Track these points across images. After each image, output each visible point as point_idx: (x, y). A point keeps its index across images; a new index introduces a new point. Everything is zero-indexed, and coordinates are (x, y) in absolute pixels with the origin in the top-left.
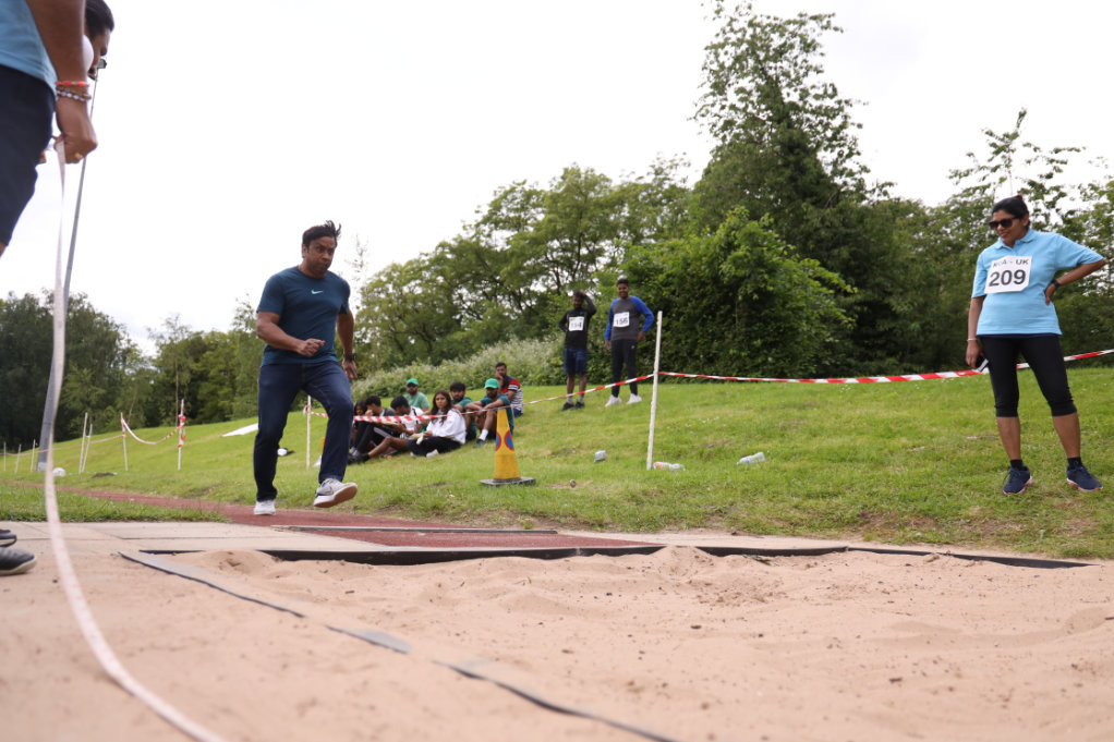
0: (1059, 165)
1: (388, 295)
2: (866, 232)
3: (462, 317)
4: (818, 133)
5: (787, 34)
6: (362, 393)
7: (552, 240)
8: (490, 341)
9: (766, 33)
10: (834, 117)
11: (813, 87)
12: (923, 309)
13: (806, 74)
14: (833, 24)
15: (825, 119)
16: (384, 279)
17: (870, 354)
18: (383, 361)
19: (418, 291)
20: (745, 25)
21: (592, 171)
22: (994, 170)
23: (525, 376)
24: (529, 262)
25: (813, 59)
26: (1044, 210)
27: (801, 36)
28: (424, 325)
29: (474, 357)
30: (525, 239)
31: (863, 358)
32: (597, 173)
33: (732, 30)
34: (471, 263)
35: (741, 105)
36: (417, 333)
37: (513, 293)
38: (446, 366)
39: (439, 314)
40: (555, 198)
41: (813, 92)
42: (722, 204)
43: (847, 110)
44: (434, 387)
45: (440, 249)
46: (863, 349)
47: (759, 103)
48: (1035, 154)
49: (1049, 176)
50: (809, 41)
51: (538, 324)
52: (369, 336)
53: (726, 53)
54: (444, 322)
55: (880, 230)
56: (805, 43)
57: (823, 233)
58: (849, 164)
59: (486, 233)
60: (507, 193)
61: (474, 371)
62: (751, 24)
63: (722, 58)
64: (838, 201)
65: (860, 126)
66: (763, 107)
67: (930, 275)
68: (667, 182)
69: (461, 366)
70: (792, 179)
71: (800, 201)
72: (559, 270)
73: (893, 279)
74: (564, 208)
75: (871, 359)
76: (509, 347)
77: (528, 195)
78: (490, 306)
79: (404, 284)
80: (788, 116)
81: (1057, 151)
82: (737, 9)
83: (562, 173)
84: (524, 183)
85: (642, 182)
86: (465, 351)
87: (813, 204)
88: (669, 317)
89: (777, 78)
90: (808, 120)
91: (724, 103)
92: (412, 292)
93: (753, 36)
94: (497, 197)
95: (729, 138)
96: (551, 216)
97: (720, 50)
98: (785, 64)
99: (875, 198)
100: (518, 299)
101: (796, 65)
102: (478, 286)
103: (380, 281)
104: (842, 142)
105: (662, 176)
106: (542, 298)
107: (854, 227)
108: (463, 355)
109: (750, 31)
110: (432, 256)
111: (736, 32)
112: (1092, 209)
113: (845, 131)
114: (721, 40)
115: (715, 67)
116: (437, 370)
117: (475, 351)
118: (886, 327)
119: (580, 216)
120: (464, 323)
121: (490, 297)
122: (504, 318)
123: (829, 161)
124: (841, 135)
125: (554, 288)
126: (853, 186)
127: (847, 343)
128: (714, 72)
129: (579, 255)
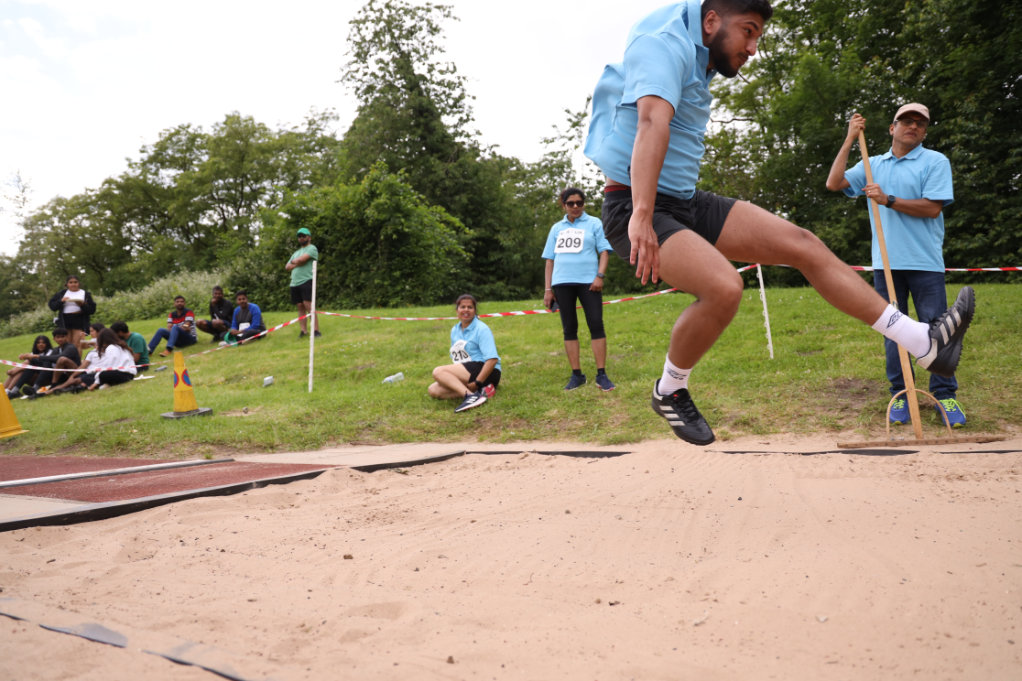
1: (53, 228)
2: (480, 182)
3: (132, 248)
4: (442, 101)
5: (416, 18)
6: (31, 324)
7: (216, 180)
8: (161, 274)
9: (399, 15)
10: (454, 89)
11: (438, 63)
12: (522, 244)
13: (432, 52)
14: (453, 14)
15: (447, 90)
16: (48, 212)
17: (485, 278)
19: (86, 223)
20: (383, 7)
21: (251, 119)
23: (197, 305)
24: (196, 199)
25: (437, 40)
27: (428, 21)
28: (94, 257)
29: (147, 288)
30: (192, 179)
31: (479, 282)
32: (257, 121)
33: (372, 9)
34: (137, 201)
35: (380, 73)
37: (182, 227)
38: (119, 297)
39: (108, 246)
40: (218, 142)
41: (437, 67)
42: (366, 155)
43: (465, 84)
44: (108, 316)
45: (106, 186)
46: (479, 275)
47: (396, 73)
50: (434, 26)
51: (207, 257)
52: (35, 266)
53: (367, 28)
54: (114, 254)
55: (491, 181)
56: (431, 27)
57: (447, 183)
58: (466, 127)
59: (153, 171)
60: (172, 135)
61: (148, 302)
62: (388, 6)
63: (363, 32)
64: (458, 157)
65: (474, 98)
66: (398, 76)
67: (527, 218)
68: (319, 132)
69: (134, 297)
70: (423, 137)
71: (428, 156)
72: (224, 207)
73: (500, 220)
74: (227, 151)
75: (485, 283)
76: (180, 278)
77: (193, 138)
78: (159, 239)
79: (71, 218)
80: (418, 86)
83: (224, 119)
84: (188, 127)
85: (297, 131)
86: (135, 282)
87: (439, 158)
88: (324, 252)
89: (409, 53)
90: (434, 90)
91: (366, 70)
92: (79, 226)
93: (389, 16)
94: (162, 139)
95: (370, 100)
96: (215, 159)
97: (361, 25)
98: (415, 42)
99: (487, 156)
100: (187, 232)
101: (423, 44)
102: (147, 220)
103: (44, 214)
104: (461, 109)
105: (314, 127)
107: (470, 178)
108: (136, 287)
109: (386, 12)
110: (98, 193)
111: (375, 12)
113: (463, 101)
114: (362, 16)
115: (358, 39)
116: (110, 301)
117: (147, 283)
118: (496, 258)
119: (242, 159)
120: (134, 254)
121: (159, 230)
122: (175, 249)
123: (451, 124)
124: (460, 104)
125: (220, 222)
126: (470, 145)
127: (466, 270)
128: (357, 43)
129: (242, 193)
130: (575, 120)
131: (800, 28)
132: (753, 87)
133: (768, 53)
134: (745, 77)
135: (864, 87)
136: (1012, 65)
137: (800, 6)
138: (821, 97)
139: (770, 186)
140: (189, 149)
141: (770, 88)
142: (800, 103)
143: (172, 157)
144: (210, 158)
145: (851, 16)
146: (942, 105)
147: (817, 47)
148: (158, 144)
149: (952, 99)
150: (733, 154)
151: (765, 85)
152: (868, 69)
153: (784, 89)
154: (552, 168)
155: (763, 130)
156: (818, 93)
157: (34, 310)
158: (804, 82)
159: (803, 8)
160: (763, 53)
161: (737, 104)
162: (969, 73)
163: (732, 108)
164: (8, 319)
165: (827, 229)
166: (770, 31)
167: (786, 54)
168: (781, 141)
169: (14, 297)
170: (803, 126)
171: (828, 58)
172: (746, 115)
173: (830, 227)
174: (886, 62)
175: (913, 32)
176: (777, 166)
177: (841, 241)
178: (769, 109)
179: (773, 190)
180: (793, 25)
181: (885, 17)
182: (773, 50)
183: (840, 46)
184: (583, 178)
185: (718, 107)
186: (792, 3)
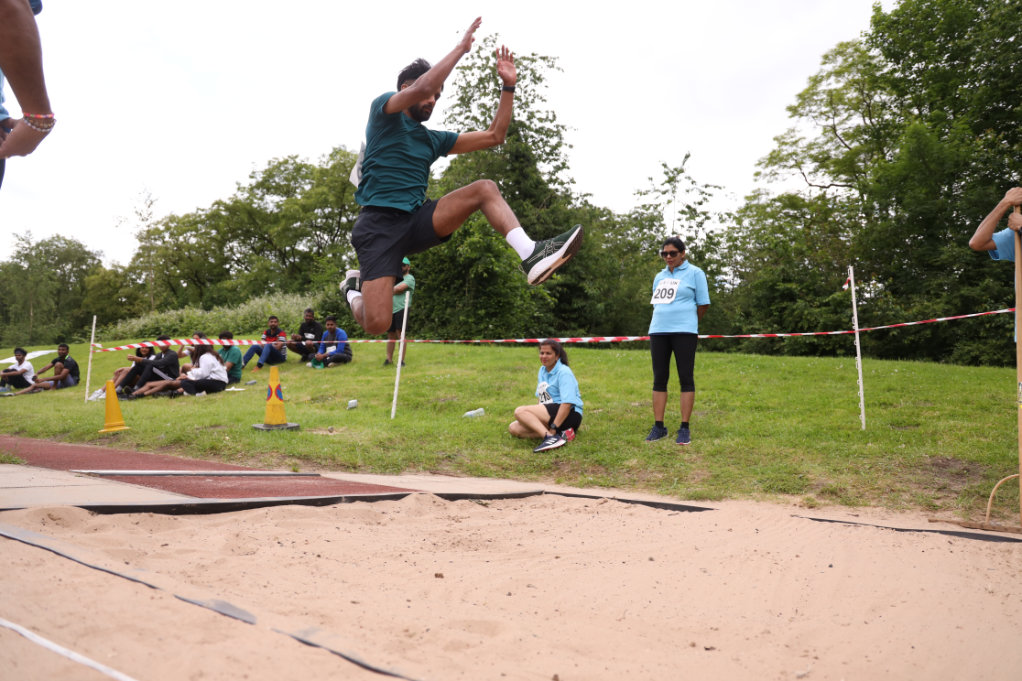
0: (707, 197)
1: (164, 242)
3: (231, 267)
4: (539, 148)
5: (521, 67)
6: (135, 330)
7: (317, 208)
8: (256, 293)
10: (552, 136)
11: (538, 111)
12: (606, 293)
13: (533, 101)
15: (544, 137)
16: (162, 228)
18: (158, 303)
19: (193, 240)
20: (490, 55)
22: (664, 193)
23: (287, 326)
24: (295, 225)
25: (539, 88)
26: (695, 228)
27: (532, 70)
28: (197, 272)
29: (242, 305)
30: (297, 204)
33: (479, 57)
34: (242, 222)
35: (482, 119)
36: (189, 277)
37: (280, 251)
38: (217, 312)
39: (210, 263)
40: (323, 172)
41: (538, 115)
43: (563, 133)
44: (205, 328)
45: (216, 207)
46: (561, 321)
48: (692, 186)
49: (700, 203)
50: (537, 75)
51: (300, 281)
52: (143, 277)
53: (473, 75)
54: (216, 271)
56: (535, 76)
57: (537, 228)
58: (562, 175)
59: (258, 196)
60: (280, 164)
61: (242, 318)
62: (495, 54)
63: (469, 78)
64: (550, 203)
65: (571, 146)
67: (614, 267)
69: (230, 313)
70: (517, 182)
71: (522, 200)
72: (322, 235)
73: (587, 268)
74: (331, 182)
76: (273, 299)
77: (298, 168)
78: (257, 261)
79: (181, 235)
80: (518, 132)
81: (706, 186)
82: (485, 41)
83: (331, 151)
84: (296, 157)
86: (232, 299)
87: (532, 203)
90: (532, 137)
91: (468, 114)
92: (187, 242)
94: (271, 167)
96: (320, 190)
97: (467, 72)
99: (578, 204)
100: (283, 256)
101: (526, 92)
102: (248, 241)
103: (157, 229)
104: (554, 157)
106: (305, 256)
107: (561, 225)
108: (232, 304)
109: (493, 61)
110: (209, 212)
112: (726, 229)
113: (560, 149)
115: (464, 84)
116: (208, 315)
117: (243, 300)
118: (580, 305)
119: (344, 191)
120: (232, 272)
121: (258, 251)
122: (271, 271)
123: (546, 171)
124: (557, 151)
125: (315, 249)
126: (562, 192)
127: (549, 315)
128: (462, 88)
129: (339, 223)
130: (671, 175)
131: (906, 97)
132: (855, 153)
133: (873, 120)
134: (847, 143)
135: (974, 160)
137: (912, 74)
138: (927, 167)
139: (866, 255)
140: (294, 179)
141: (872, 156)
142: (904, 173)
143: (278, 184)
144: (312, 188)
145: (966, 86)
147: (926, 116)
148: (266, 171)
150: (831, 219)
151: (867, 152)
152: (980, 142)
153: (888, 158)
154: (642, 220)
155: (863, 197)
156: (924, 163)
157: (139, 317)
158: (910, 152)
159: (914, 76)
160: (867, 119)
161: (837, 168)
163: (833, 173)
164: (115, 324)
165: (926, 303)
166: (877, 98)
167: (894, 121)
168: (881, 210)
169: (122, 304)
170: (906, 196)
171: (937, 129)
172: (846, 181)
173: (929, 301)
174: (1001, 136)
176: (875, 235)
178: (870, 177)
179: (870, 258)
180: (902, 93)
181: (1003, 89)
182: (879, 116)
183: (952, 117)
184: (673, 233)
185: (816, 171)
186: (903, 71)
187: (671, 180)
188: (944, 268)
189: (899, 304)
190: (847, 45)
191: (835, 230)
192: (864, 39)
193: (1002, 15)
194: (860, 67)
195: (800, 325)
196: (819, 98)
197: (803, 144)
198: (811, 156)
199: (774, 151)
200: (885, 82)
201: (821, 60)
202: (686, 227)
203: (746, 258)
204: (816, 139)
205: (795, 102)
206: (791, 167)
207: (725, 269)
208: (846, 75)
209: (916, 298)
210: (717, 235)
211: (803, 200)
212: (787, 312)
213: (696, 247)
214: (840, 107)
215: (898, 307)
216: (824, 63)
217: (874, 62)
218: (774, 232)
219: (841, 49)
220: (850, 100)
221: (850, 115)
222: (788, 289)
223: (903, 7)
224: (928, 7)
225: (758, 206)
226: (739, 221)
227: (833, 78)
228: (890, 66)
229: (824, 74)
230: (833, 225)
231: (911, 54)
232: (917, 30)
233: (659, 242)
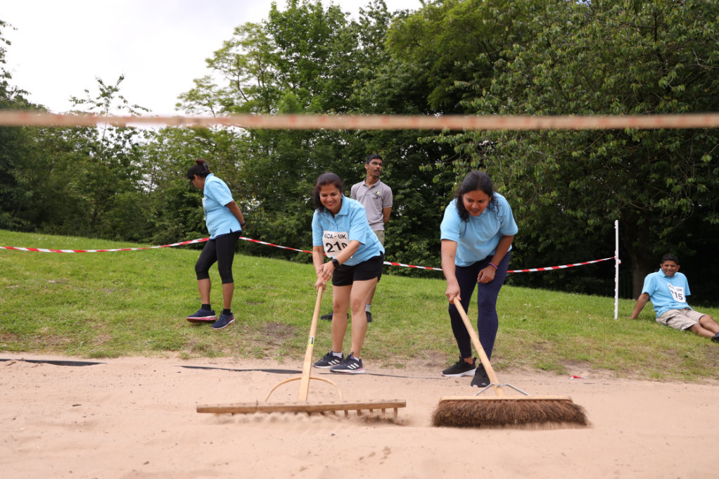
12: (35, 183)
22: (99, 105)
26: (123, 139)
48: (123, 104)
73: (16, 157)
81: (136, 107)
99: (12, 97)
112: (149, 144)
130: (106, 91)
131: (288, 73)
132: (251, 105)
133: (265, 84)
134: (246, 96)
136: (406, 138)
137: (291, 59)
139: (251, 179)
141: (261, 110)
145: (322, 77)
146: (366, 152)
147: (298, 90)
149: (372, 149)
150: (229, 150)
151: (260, 106)
153: (271, 113)
155: (252, 138)
159: (293, 60)
160: (261, 82)
162: (384, 136)
166: (268, 69)
167: (277, 88)
168: (264, 149)
170: (279, 143)
171: (303, 100)
173: (287, 217)
175: (356, 100)
176: (257, 166)
177: (293, 229)
179: (252, 182)
180: (284, 70)
181: (342, 85)
182: (269, 82)
183: (312, 95)
184: (104, 140)
185: (222, 111)
186: (287, 56)
187: (104, 95)
188: (297, 196)
189: (269, 217)
190: (252, 25)
191: (231, 159)
192: (264, 25)
193: (345, 37)
194: (260, 44)
195: (199, 226)
196: (230, 58)
197: (215, 89)
198: (220, 100)
199: (193, 90)
200: (275, 60)
201: (234, 31)
202: (116, 137)
203: (163, 169)
204: (225, 88)
205: (212, 57)
206: (205, 105)
207: (146, 176)
208: (250, 47)
209: (279, 214)
210: (140, 147)
211: (211, 132)
212: (191, 215)
213: (123, 154)
214: (244, 69)
215: (267, 219)
216: (236, 34)
217: (269, 43)
218: (186, 153)
219: (248, 27)
220: (251, 66)
221: (250, 77)
222: (193, 197)
223: (290, 11)
224: (306, 17)
225: (176, 130)
226: (161, 140)
227: (240, 47)
228: (279, 49)
229: (235, 42)
230: (230, 154)
231: (293, 45)
232: (298, 30)
233: (90, 145)
